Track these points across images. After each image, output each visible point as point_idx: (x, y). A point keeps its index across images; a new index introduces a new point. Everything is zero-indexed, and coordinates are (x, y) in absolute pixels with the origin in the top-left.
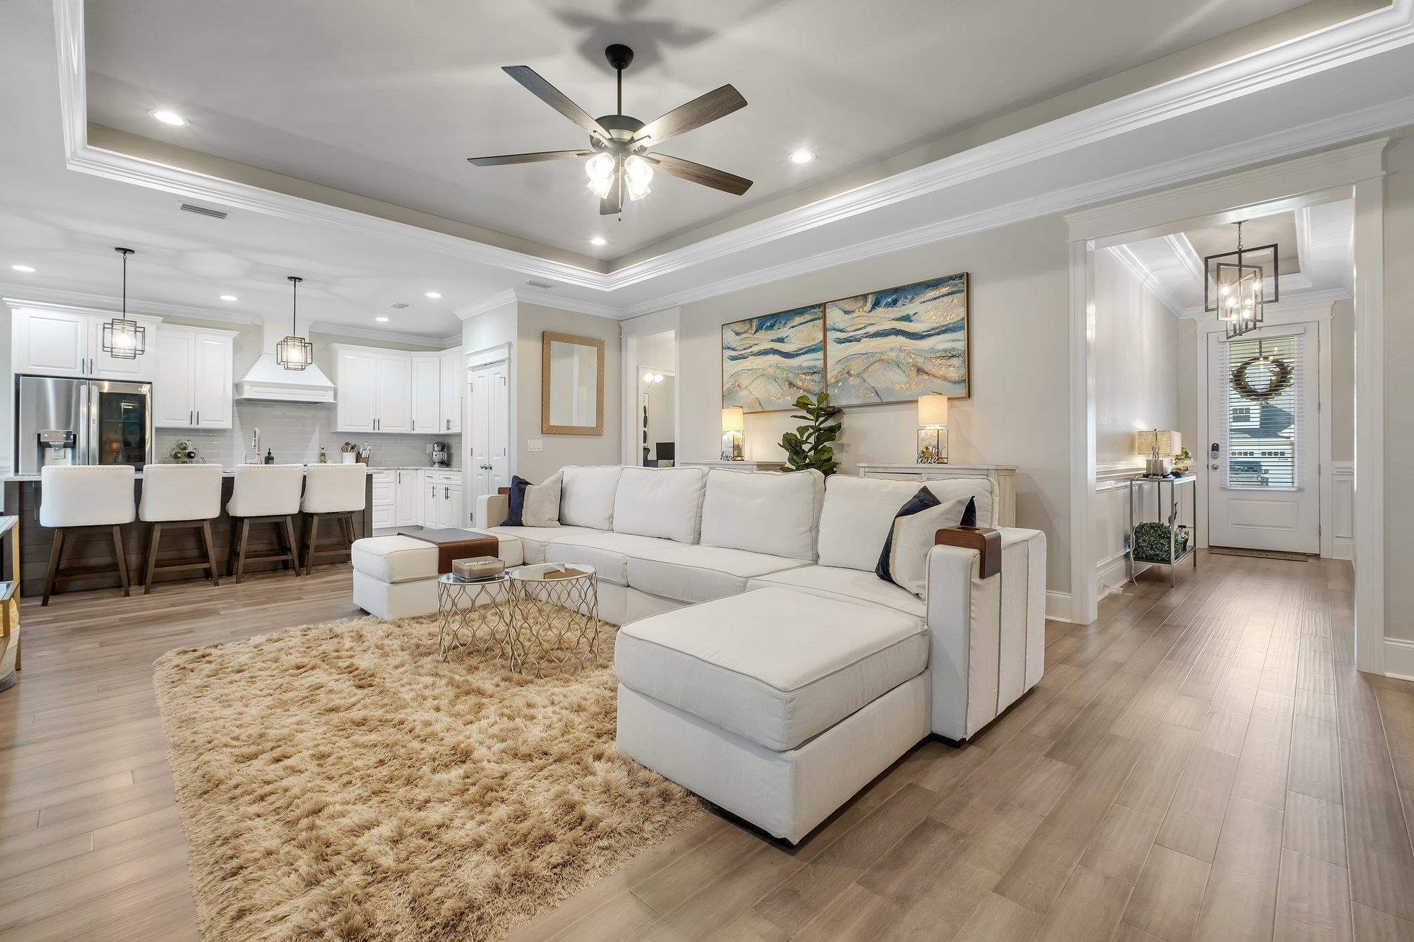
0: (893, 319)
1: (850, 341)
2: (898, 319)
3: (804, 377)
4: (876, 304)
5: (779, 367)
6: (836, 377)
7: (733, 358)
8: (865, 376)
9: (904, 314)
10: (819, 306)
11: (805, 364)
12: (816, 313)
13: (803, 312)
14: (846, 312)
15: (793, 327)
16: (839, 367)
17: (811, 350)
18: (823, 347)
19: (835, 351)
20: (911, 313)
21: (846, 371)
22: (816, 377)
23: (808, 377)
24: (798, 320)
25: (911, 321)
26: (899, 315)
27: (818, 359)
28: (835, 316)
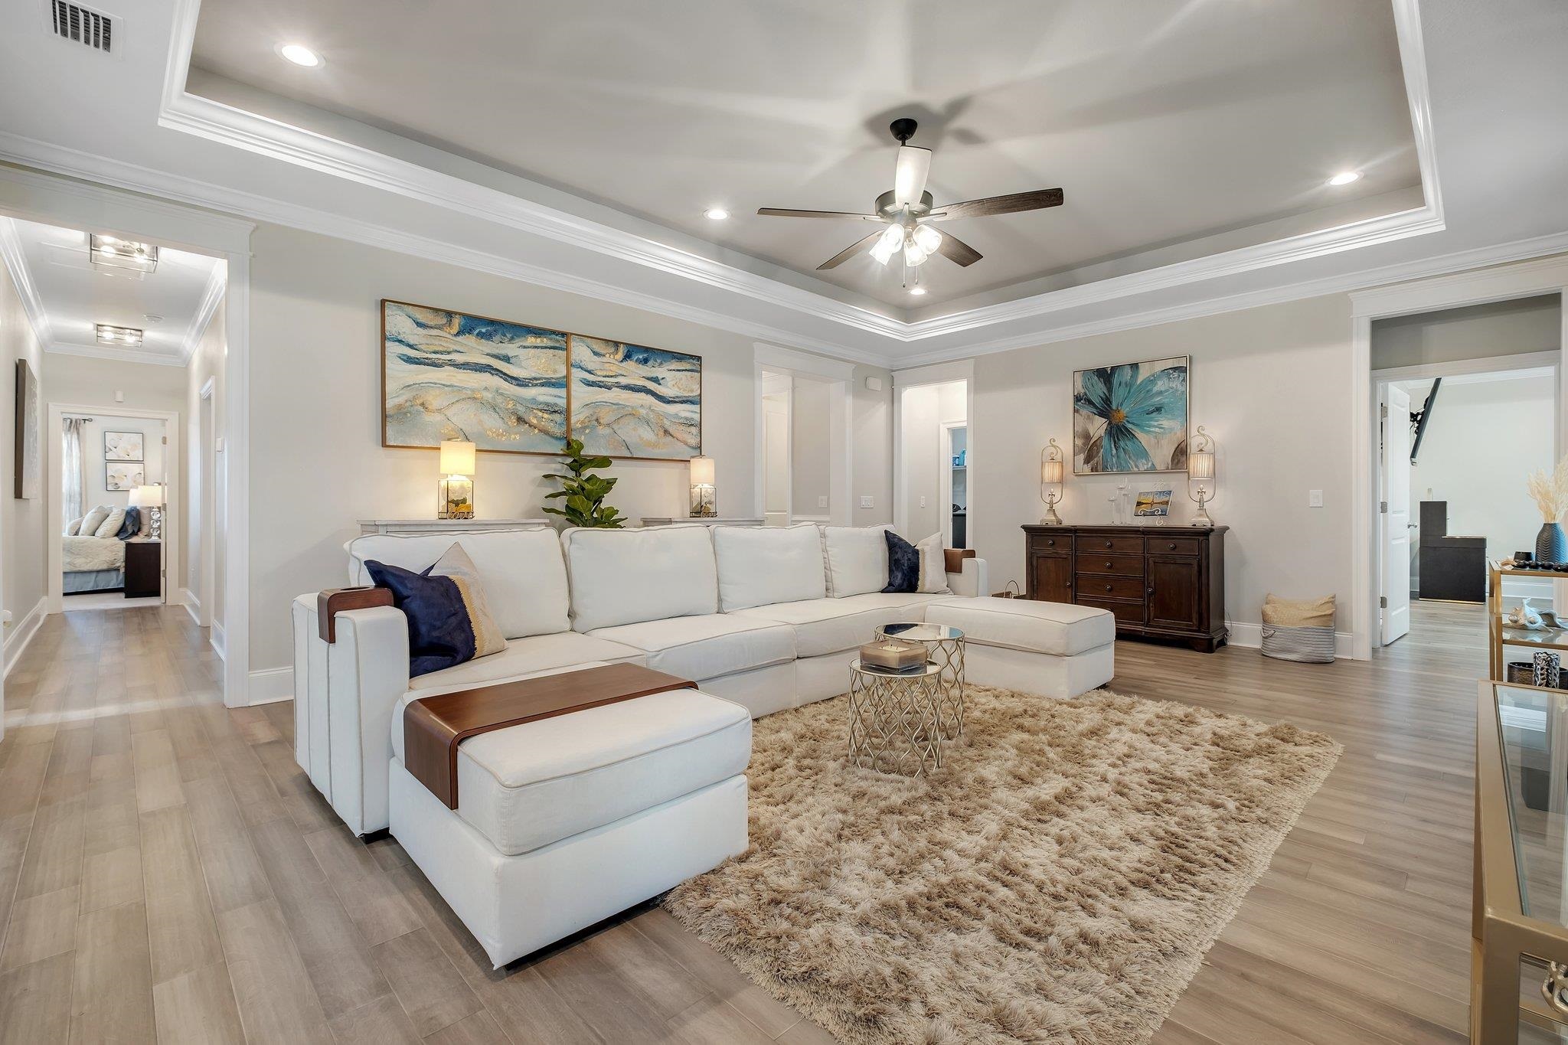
0: (643, 377)
1: (600, 387)
2: (648, 379)
3: (540, 414)
4: (628, 357)
5: (502, 394)
6: (583, 422)
7: (410, 360)
8: (616, 427)
9: (654, 375)
10: (563, 334)
11: (541, 399)
12: (558, 341)
13: (541, 334)
14: (595, 353)
15: (525, 347)
16: (586, 413)
17: (549, 383)
18: (564, 383)
19: (579, 391)
20: (660, 377)
21: (595, 418)
22: (557, 418)
23: (546, 416)
24: (531, 340)
25: (660, 384)
26: (650, 375)
27: (560, 397)
28: (580, 352)
